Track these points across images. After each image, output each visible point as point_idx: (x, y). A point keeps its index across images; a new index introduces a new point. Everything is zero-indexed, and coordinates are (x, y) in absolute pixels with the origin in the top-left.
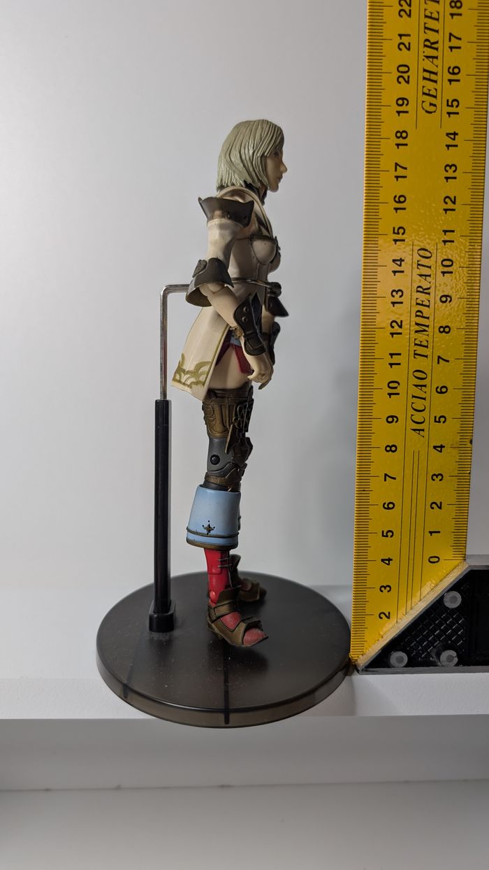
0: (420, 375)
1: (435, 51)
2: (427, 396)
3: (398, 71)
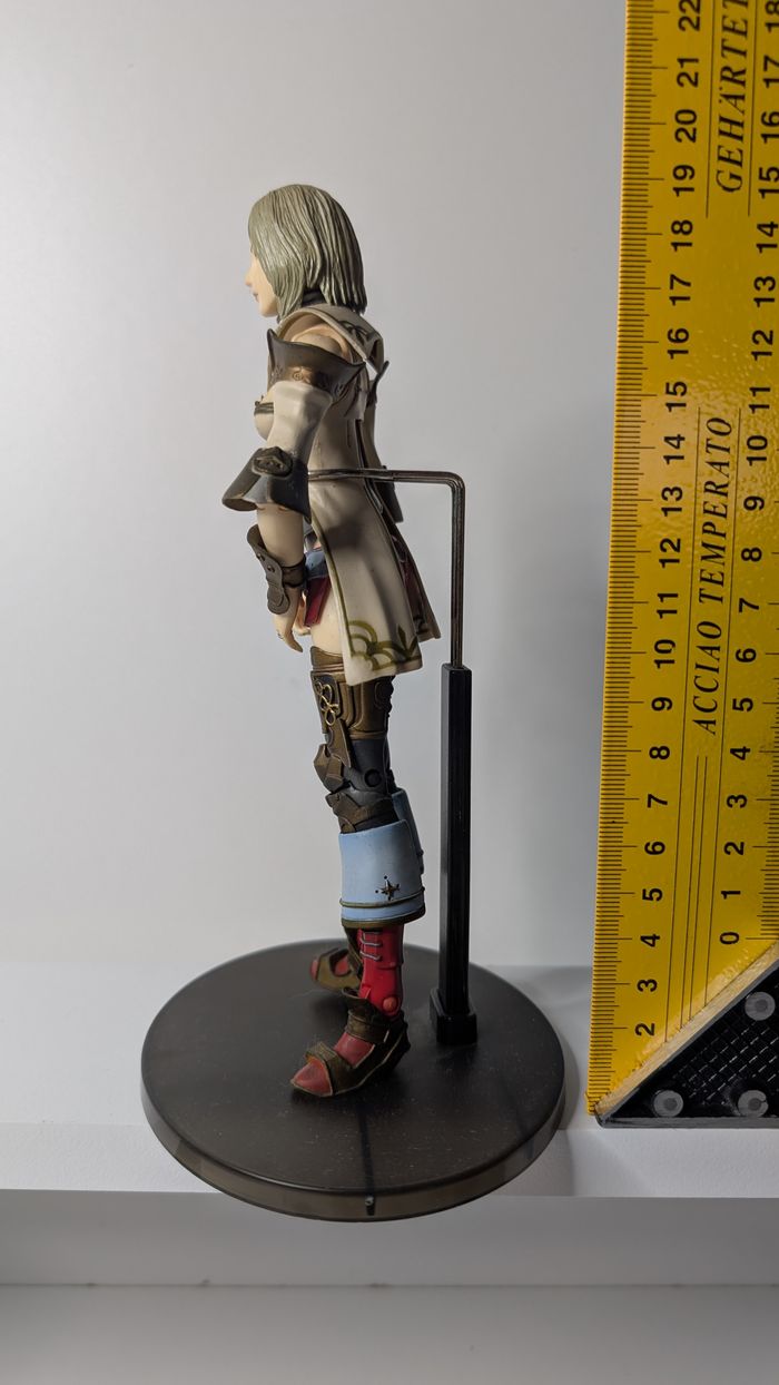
0: (710, 630)
1: (740, 86)
2: (721, 666)
3: (678, 121)
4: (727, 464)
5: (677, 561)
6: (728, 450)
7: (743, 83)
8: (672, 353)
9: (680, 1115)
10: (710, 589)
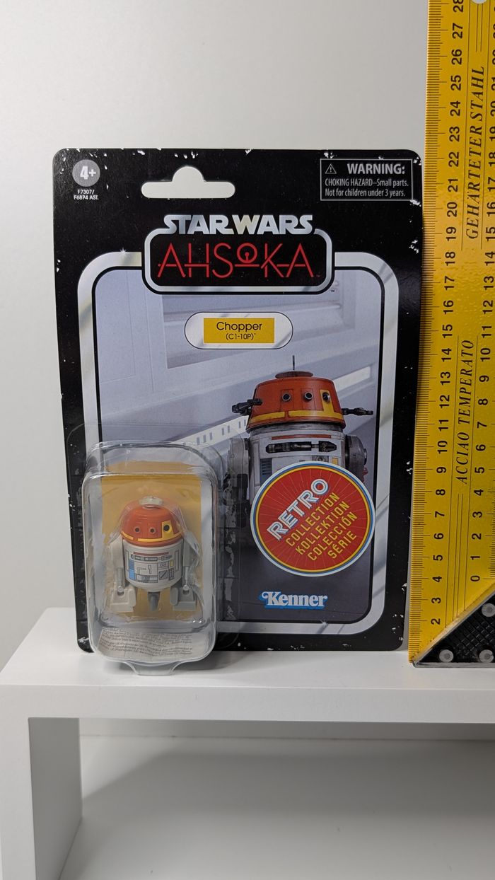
0: (463, 436)
2: (469, 452)
3: (448, 207)
4: (471, 361)
5: (448, 405)
6: (472, 355)
7: (478, 190)
8: (445, 311)
9: (452, 662)
10: (464, 418)
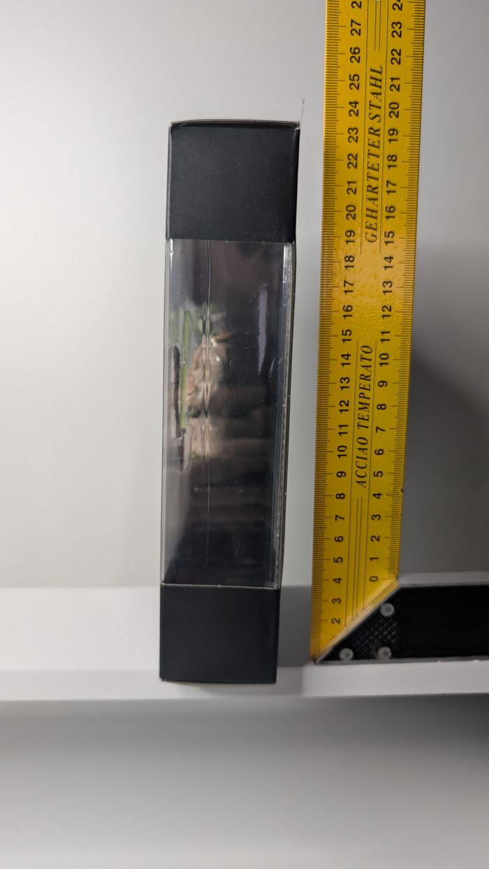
0: (362, 441)
1: (375, 194)
2: (368, 457)
3: (347, 210)
4: (370, 366)
5: (347, 410)
6: (370, 360)
8: (345, 316)
9: (352, 659)
10: (363, 423)
